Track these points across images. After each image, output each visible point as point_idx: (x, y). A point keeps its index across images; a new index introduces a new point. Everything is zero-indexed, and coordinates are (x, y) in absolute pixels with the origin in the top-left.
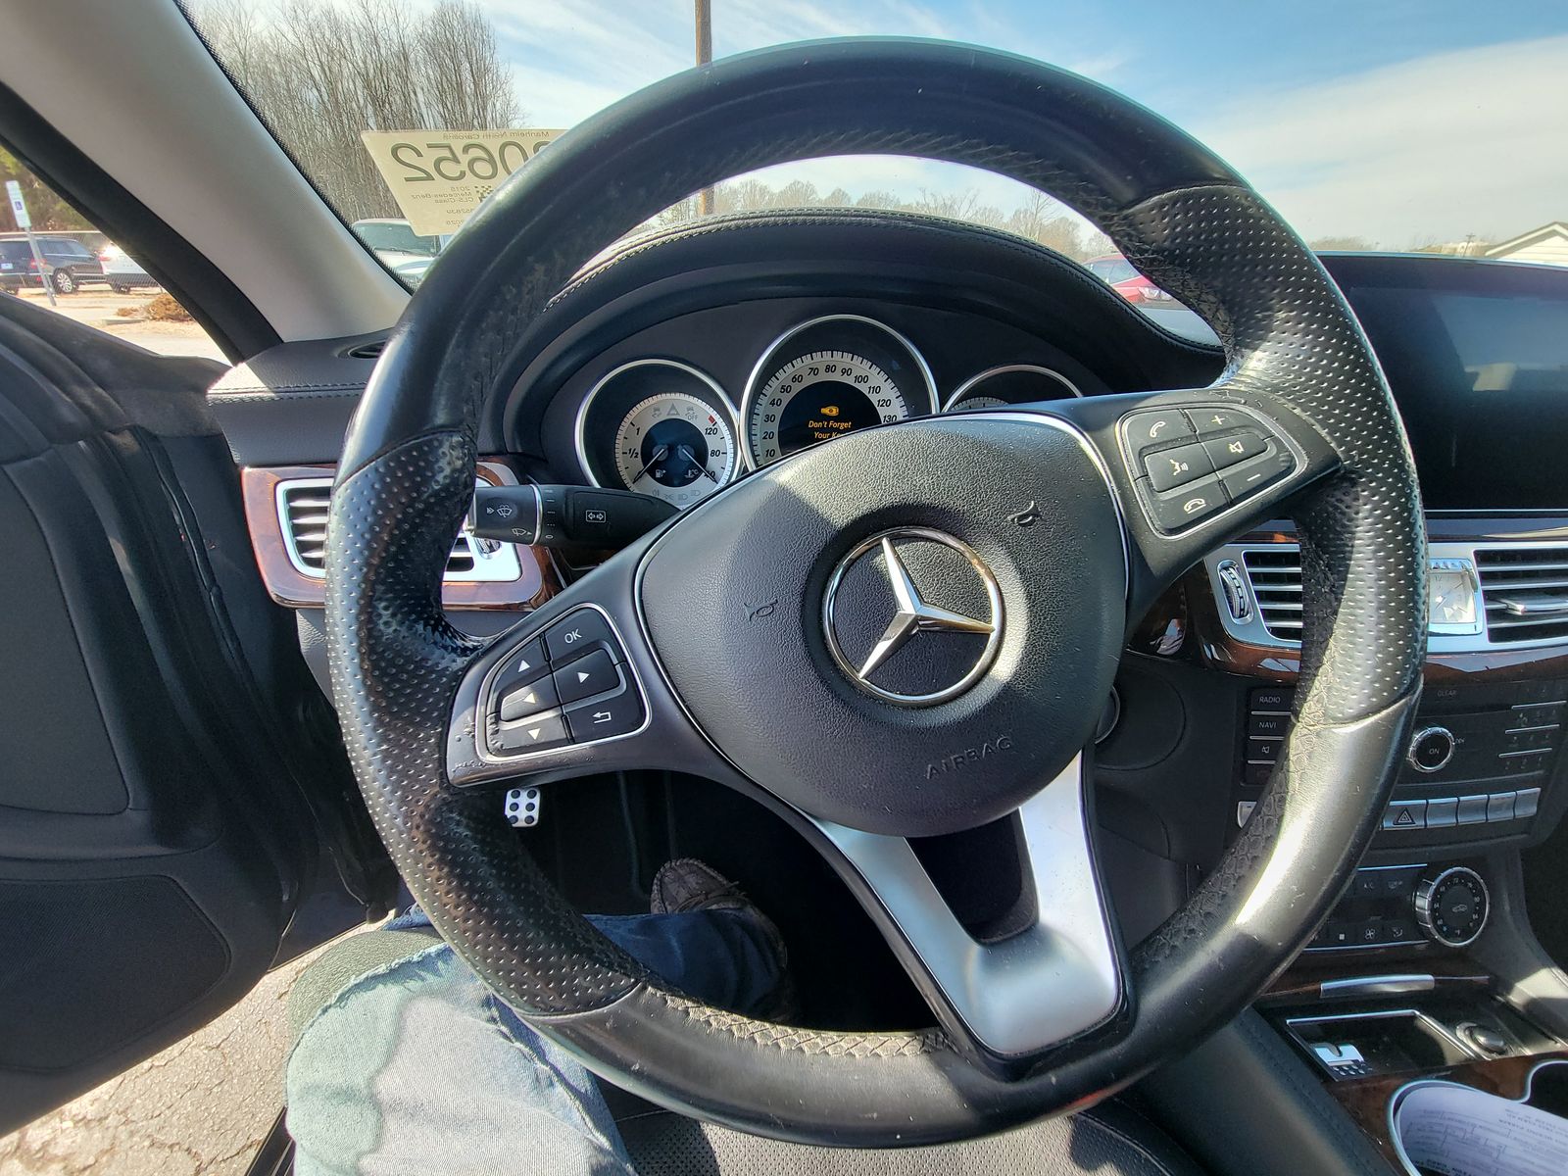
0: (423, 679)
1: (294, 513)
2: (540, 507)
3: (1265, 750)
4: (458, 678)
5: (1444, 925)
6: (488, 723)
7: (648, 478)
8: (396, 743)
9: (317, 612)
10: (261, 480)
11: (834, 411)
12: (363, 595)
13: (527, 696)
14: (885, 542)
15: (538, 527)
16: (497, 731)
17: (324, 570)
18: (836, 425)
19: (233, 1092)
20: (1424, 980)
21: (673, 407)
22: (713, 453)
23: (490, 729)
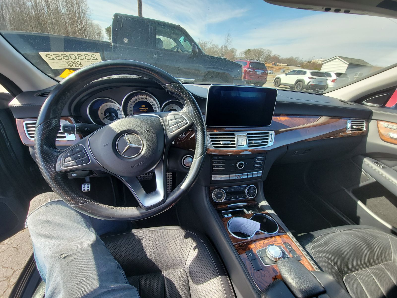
0: (52, 156)
1: (27, 128)
2: (76, 128)
3: (215, 166)
4: (58, 156)
5: (249, 194)
6: (63, 163)
7: (106, 119)
8: (47, 166)
9: (33, 147)
10: (20, 121)
11: (144, 106)
12: (41, 144)
13: (69, 159)
14: (126, 135)
15: (76, 131)
16: (64, 164)
17: (34, 139)
18: (145, 109)
19: (20, 256)
20: (245, 204)
21: (110, 105)
22: (119, 114)
23: (63, 164)
